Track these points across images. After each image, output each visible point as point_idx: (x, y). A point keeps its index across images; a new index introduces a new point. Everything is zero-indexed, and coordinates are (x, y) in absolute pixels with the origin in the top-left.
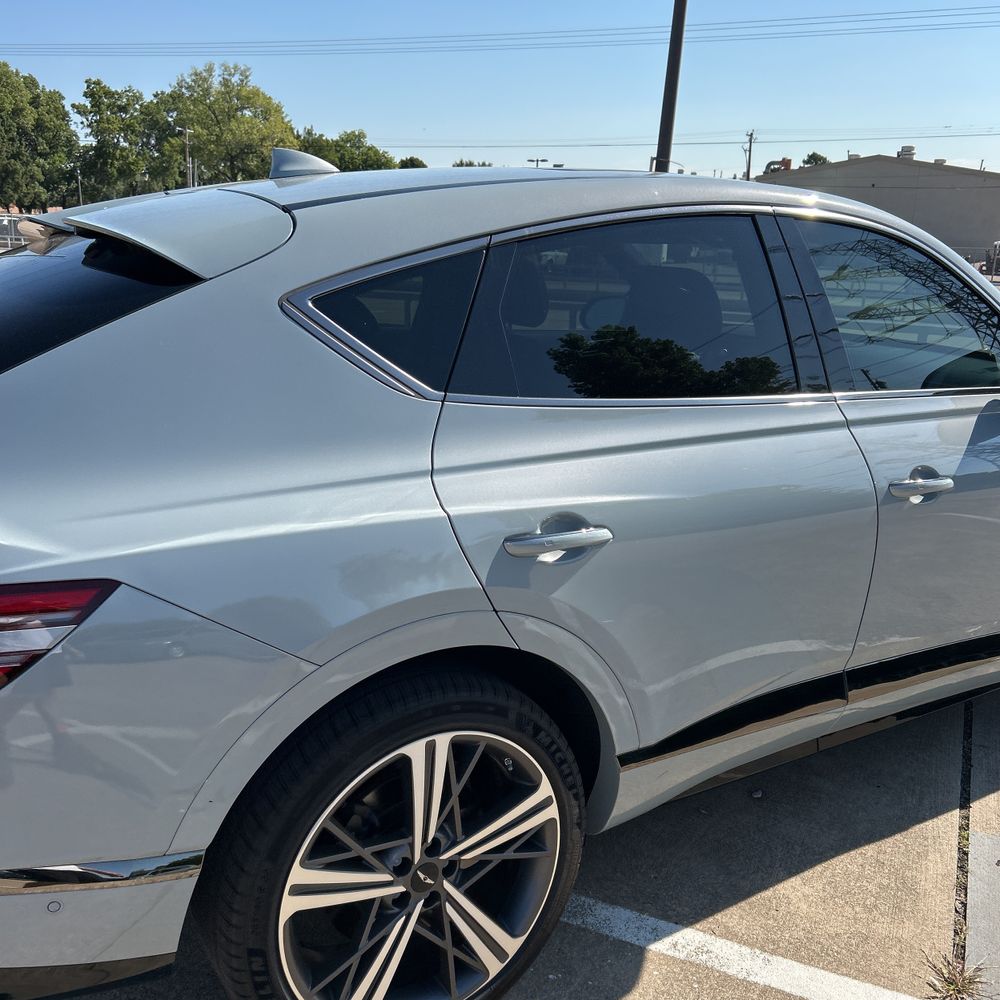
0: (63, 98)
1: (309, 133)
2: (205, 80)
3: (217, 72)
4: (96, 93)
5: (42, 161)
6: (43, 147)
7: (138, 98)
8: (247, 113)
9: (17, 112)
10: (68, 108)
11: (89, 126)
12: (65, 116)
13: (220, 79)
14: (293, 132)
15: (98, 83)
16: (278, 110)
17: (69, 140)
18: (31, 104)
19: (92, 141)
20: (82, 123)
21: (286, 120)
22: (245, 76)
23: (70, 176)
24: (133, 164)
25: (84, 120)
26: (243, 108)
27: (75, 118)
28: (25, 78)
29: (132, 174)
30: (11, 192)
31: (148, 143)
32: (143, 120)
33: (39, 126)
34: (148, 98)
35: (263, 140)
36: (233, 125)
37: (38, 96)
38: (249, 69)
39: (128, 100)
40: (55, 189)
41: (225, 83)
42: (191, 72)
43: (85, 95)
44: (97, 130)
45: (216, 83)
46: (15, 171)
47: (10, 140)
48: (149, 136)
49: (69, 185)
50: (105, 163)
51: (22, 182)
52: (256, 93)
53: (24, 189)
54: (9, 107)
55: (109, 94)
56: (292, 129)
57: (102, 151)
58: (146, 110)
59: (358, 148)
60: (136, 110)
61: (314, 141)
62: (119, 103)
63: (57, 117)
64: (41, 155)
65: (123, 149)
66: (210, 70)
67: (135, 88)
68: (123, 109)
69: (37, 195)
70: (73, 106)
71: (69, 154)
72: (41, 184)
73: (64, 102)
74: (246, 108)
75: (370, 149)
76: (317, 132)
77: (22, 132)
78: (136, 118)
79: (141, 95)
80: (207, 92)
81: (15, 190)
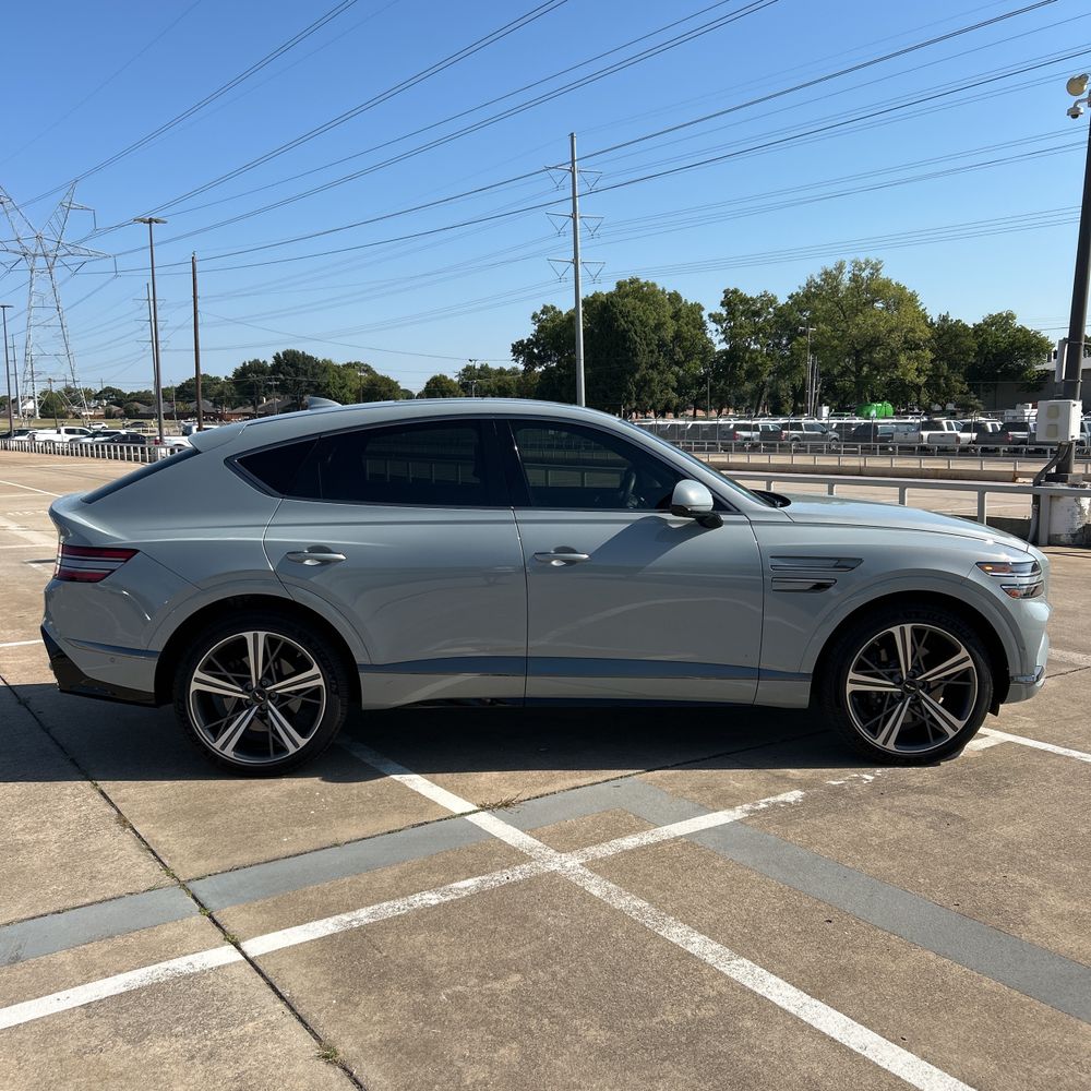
0: (703, 309)
1: (944, 319)
2: (836, 278)
3: (848, 268)
4: (732, 300)
5: (677, 369)
6: (680, 356)
7: (772, 301)
8: (879, 305)
9: (659, 326)
10: (705, 318)
11: (722, 333)
12: (702, 325)
13: (850, 275)
14: (926, 321)
15: (735, 292)
16: (913, 298)
17: (704, 348)
18: (672, 318)
19: (725, 346)
20: (717, 330)
21: (921, 308)
22: (876, 269)
23: (701, 381)
24: (761, 365)
25: (719, 327)
26: (874, 301)
27: (711, 326)
28: (670, 294)
29: (760, 374)
30: (646, 399)
31: (780, 343)
32: (776, 322)
33: (678, 337)
34: (782, 300)
35: (891, 331)
36: (860, 319)
37: (680, 310)
38: (880, 262)
39: (762, 304)
40: (687, 393)
41: (855, 279)
42: (821, 271)
43: (723, 304)
44: (730, 336)
45: (846, 279)
46: (652, 380)
47: (650, 352)
48: (781, 337)
49: (700, 389)
50: (734, 367)
51: (657, 389)
52: (887, 284)
53: (658, 396)
54: (652, 323)
55: (745, 300)
56: (925, 317)
57: (732, 356)
58: (780, 312)
59: (1005, 331)
60: (769, 313)
61: (950, 327)
62: (753, 308)
63: (694, 327)
64: (678, 364)
65: (754, 351)
66: (840, 268)
67: (770, 293)
68: (757, 314)
69: (669, 401)
70: (710, 315)
71: (703, 361)
72: (673, 389)
73: (703, 313)
74: (877, 301)
75: (1019, 330)
76: (953, 317)
77: (662, 345)
78: (769, 321)
79: (775, 298)
80: (835, 289)
81: (650, 397)
